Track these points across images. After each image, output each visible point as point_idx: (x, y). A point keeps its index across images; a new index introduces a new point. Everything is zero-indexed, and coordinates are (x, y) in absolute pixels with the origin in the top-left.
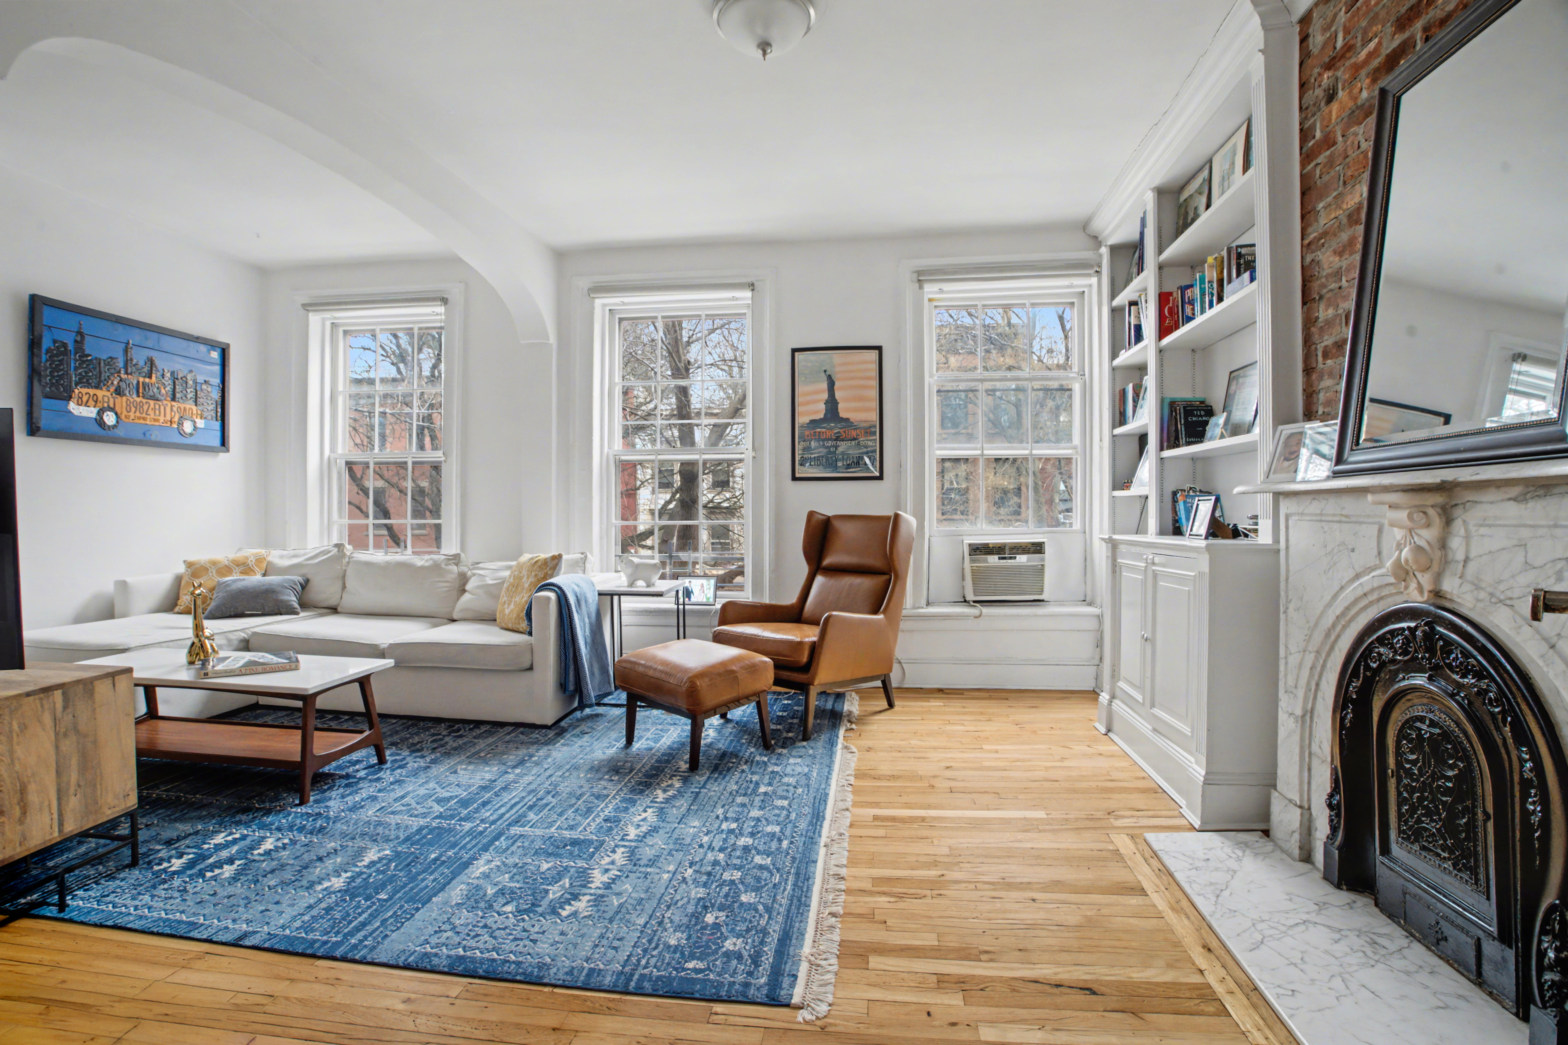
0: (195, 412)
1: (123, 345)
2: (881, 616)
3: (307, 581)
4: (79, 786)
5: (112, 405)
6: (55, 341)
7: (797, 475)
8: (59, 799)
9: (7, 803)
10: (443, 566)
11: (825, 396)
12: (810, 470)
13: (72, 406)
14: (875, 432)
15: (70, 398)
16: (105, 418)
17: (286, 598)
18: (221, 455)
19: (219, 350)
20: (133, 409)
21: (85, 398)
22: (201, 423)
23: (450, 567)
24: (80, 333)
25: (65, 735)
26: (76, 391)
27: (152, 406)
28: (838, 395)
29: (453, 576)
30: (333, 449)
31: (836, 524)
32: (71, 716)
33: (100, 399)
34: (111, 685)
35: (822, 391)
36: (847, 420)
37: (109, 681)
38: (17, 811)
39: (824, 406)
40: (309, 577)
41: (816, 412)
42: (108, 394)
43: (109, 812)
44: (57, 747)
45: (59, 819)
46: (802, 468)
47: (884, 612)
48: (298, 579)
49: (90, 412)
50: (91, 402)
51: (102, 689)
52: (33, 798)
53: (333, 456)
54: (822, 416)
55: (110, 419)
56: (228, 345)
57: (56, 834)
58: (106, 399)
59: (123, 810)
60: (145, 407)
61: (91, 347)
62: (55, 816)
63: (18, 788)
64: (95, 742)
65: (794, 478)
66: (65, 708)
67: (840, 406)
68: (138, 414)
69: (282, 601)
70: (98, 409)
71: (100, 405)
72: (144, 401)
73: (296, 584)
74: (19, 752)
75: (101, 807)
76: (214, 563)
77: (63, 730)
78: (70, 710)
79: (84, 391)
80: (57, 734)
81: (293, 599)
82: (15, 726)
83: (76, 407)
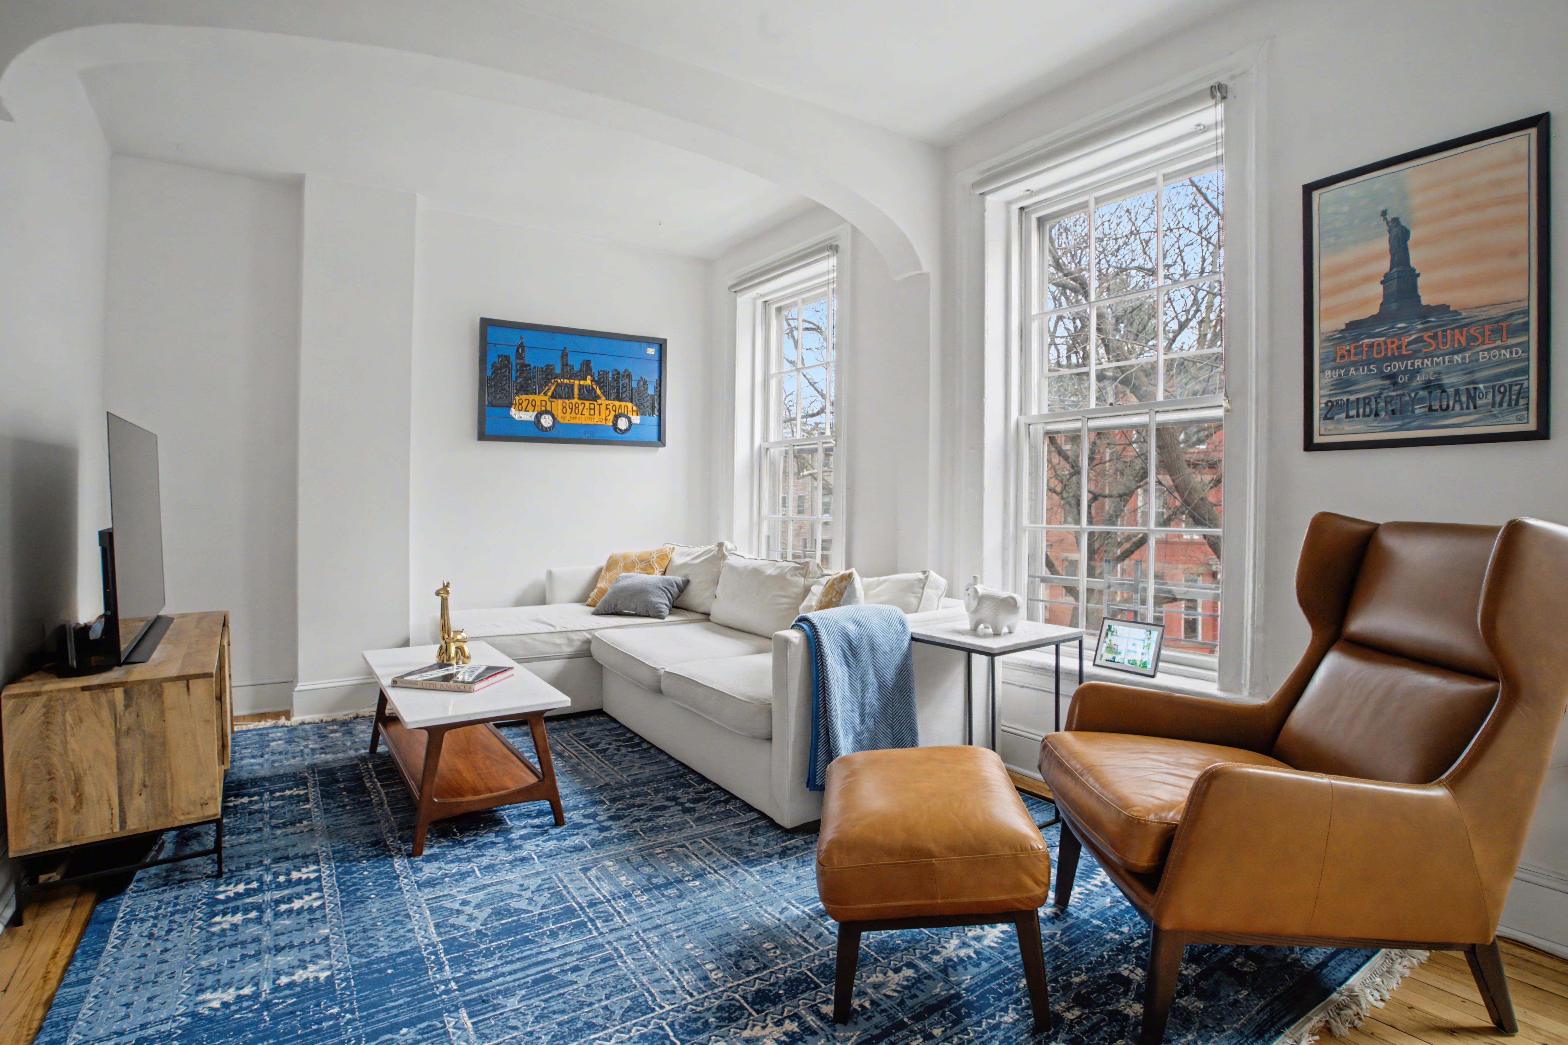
0: (630, 409)
1: (559, 353)
2: (1437, 792)
3: (687, 583)
4: (145, 786)
5: (549, 408)
6: (499, 356)
7: (1317, 439)
8: (120, 796)
9: (60, 790)
10: (788, 577)
11: (1384, 265)
12: (1347, 428)
13: (513, 412)
14: (1526, 326)
15: (509, 406)
16: (543, 421)
17: (655, 599)
18: (660, 449)
19: (657, 347)
20: (569, 411)
21: (524, 405)
22: (636, 419)
23: (795, 579)
24: (521, 346)
25: (128, 732)
26: (517, 398)
27: (587, 405)
28: (1416, 258)
29: (795, 590)
30: (765, 438)
31: (1391, 542)
32: (134, 716)
33: (538, 403)
34: (185, 689)
35: (1378, 257)
36: (1443, 309)
37: (183, 684)
38: (72, 801)
39: (1380, 289)
40: (690, 578)
41: (1365, 302)
42: (546, 398)
43: (182, 818)
44: (117, 744)
45: (120, 816)
46: (1330, 425)
47: (1453, 784)
48: (679, 579)
49: (529, 416)
50: (530, 407)
51: (172, 692)
52: (90, 789)
53: (765, 445)
54: (1375, 310)
55: (547, 421)
56: (665, 340)
57: (117, 829)
58: (543, 403)
59: (198, 818)
60: (581, 407)
61: (529, 358)
62: (116, 811)
63: (73, 778)
64: (164, 744)
65: (1310, 445)
66: (127, 706)
67: (1420, 281)
68: (573, 415)
69: (651, 602)
70: (535, 413)
71: (538, 409)
72: (579, 402)
73: (672, 586)
74: (73, 744)
75: (171, 811)
76: (625, 557)
77: (124, 728)
78: (133, 709)
79: (524, 397)
80: (117, 731)
81: (662, 602)
82: (69, 718)
83: (517, 412)
